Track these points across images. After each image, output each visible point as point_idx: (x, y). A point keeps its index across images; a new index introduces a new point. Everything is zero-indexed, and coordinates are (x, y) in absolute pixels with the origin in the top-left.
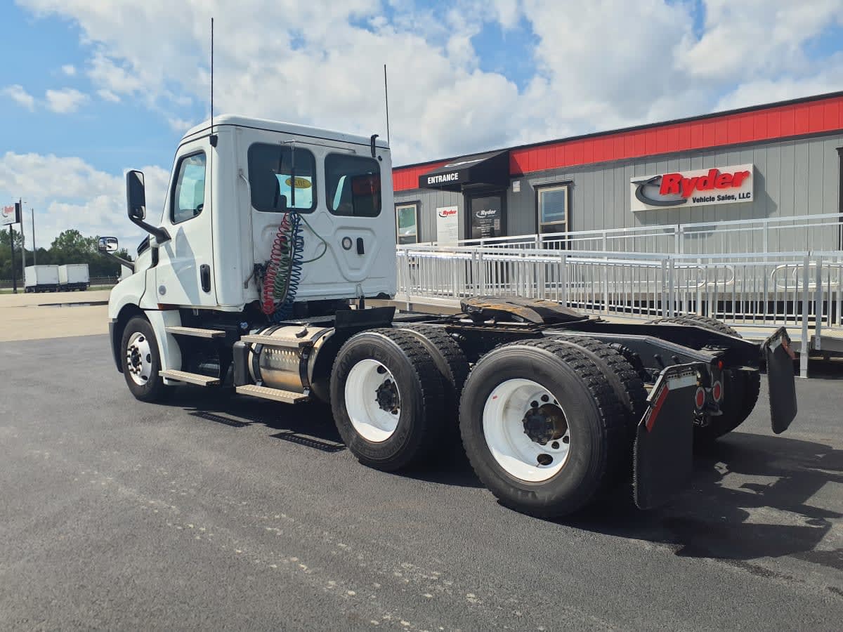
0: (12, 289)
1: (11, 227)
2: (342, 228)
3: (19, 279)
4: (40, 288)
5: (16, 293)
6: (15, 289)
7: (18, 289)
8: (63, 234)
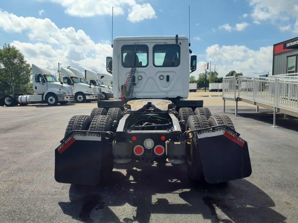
0: (204, 91)
1: (206, 71)
2: (159, 72)
3: (207, 87)
4: (213, 90)
5: (205, 92)
6: (205, 91)
7: (206, 91)
8: (230, 72)
